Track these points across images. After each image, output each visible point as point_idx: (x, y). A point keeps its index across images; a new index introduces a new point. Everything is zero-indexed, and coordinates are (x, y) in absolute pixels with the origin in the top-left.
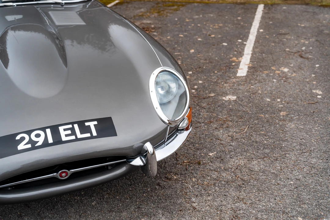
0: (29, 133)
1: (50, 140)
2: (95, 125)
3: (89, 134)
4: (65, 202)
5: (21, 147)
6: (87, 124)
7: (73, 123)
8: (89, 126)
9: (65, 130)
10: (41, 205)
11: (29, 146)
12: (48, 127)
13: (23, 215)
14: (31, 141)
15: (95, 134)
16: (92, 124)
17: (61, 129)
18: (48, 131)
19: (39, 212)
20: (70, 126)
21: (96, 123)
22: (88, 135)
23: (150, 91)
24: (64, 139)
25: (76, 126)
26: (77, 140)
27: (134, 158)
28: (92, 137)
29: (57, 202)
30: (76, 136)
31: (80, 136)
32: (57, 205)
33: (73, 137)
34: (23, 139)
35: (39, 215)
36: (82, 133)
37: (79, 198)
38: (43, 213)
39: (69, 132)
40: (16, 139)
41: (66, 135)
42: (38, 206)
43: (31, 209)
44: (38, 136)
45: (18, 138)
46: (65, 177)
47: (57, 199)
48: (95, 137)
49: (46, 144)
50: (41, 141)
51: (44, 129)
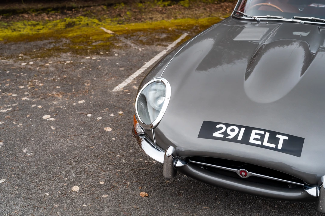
0: (228, 125)
1: (240, 138)
2: (284, 140)
3: (275, 145)
4: (257, 206)
5: (216, 134)
6: (278, 136)
7: (266, 131)
8: (279, 139)
9: (256, 134)
10: (236, 199)
11: (222, 136)
12: (243, 127)
13: (218, 200)
14: (225, 134)
15: (280, 147)
16: (282, 138)
17: (254, 132)
18: (243, 130)
19: (231, 203)
20: (263, 132)
21: (287, 138)
22: (273, 146)
24: (251, 141)
25: (267, 134)
26: (262, 146)
27: (311, 186)
28: (276, 149)
29: (250, 202)
30: (262, 143)
31: (265, 143)
32: (248, 205)
33: (259, 143)
34: (221, 128)
35: (229, 205)
36: (269, 142)
37: (270, 208)
38: (233, 205)
39: (259, 137)
40: (216, 127)
41: (255, 139)
42: (234, 199)
43: (227, 198)
44: (233, 130)
45: (218, 126)
46: (244, 176)
47: (252, 201)
48: (278, 150)
49: (235, 140)
50: (232, 135)
51: (240, 127)
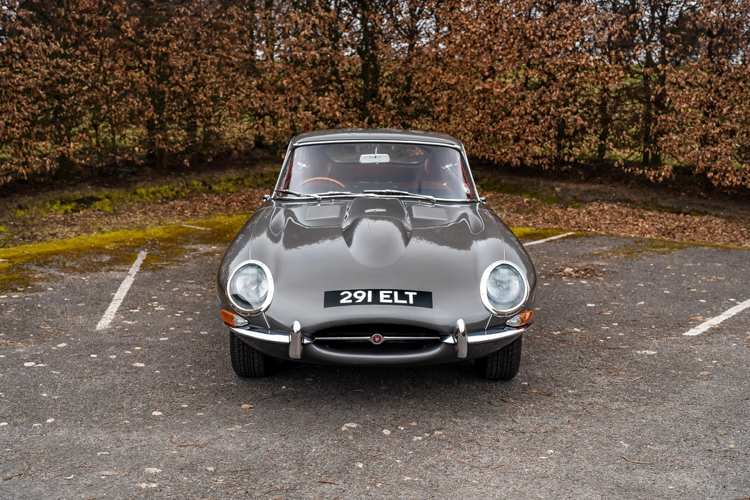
0: (353, 292)
1: (370, 300)
2: (414, 296)
5: (343, 301)
6: (406, 293)
7: (393, 291)
8: (408, 295)
9: (385, 294)
11: (351, 301)
12: (370, 290)
14: (353, 298)
15: (411, 301)
16: (411, 295)
17: (382, 293)
18: (370, 293)
20: (391, 292)
21: (415, 294)
22: (405, 302)
23: (483, 278)
24: (382, 300)
25: (396, 294)
26: (394, 303)
27: (446, 335)
28: (408, 304)
30: (393, 301)
31: (396, 300)
33: (391, 301)
34: (347, 295)
36: (399, 299)
39: (388, 296)
41: (385, 299)
44: (360, 295)
45: (342, 294)
46: (378, 342)
48: (411, 305)
49: (365, 302)
50: (361, 299)
51: (366, 291)
